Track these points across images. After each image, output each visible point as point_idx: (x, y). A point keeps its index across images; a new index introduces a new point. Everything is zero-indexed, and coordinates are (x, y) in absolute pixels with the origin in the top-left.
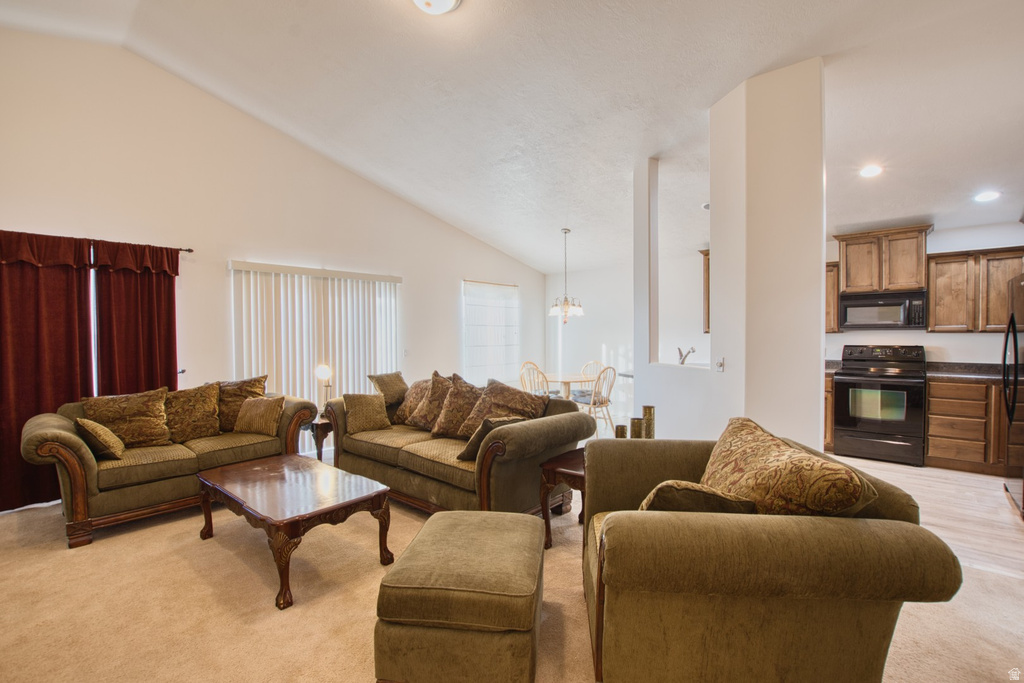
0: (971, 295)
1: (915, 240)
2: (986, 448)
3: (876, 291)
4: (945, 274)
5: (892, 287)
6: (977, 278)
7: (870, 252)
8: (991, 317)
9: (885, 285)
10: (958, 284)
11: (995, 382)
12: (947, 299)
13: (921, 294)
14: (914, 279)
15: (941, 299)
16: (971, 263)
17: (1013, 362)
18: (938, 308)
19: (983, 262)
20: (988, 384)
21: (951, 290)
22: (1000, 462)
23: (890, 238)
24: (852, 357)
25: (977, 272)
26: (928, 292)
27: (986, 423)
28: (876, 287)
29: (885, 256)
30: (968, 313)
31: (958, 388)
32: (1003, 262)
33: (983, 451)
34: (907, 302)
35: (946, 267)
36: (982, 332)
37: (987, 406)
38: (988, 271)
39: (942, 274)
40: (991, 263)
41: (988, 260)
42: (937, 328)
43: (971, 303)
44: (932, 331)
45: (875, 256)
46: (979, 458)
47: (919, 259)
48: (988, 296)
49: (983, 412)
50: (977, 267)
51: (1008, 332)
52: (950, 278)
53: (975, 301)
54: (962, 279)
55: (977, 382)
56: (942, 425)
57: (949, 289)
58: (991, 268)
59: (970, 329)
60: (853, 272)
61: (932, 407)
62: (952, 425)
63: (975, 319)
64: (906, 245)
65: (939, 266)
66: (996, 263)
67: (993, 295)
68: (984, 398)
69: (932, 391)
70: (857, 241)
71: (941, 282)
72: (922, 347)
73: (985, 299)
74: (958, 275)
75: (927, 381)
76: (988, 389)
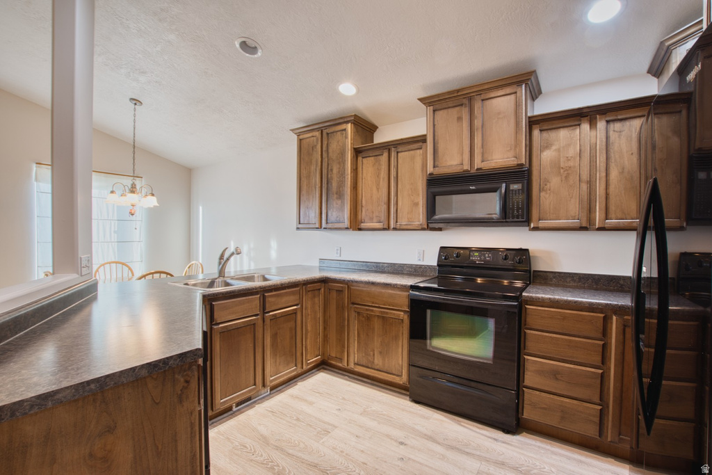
0: (585, 176)
1: (513, 97)
2: (602, 414)
3: (467, 171)
4: (551, 145)
5: (487, 165)
6: (593, 148)
7: (460, 119)
8: (612, 208)
9: (478, 164)
10: (568, 159)
11: (618, 310)
12: (555, 182)
13: (521, 174)
14: (511, 154)
15: (547, 181)
16: (585, 126)
17: (655, 275)
18: (543, 194)
19: (601, 125)
20: (608, 312)
21: (560, 168)
22: (621, 440)
23: (483, 97)
24: (447, 262)
25: (593, 141)
26: (529, 171)
27: (602, 375)
28: (466, 167)
29: (477, 123)
30: (581, 201)
31: (564, 317)
32: (627, 123)
33: (597, 420)
34: (504, 185)
35: (552, 135)
36: (600, 229)
37: (605, 348)
38: (607, 138)
39: (547, 146)
40: (612, 125)
41: (608, 122)
42: (542, 224)
43: (584, 187)
44: (536, 229)
45: (466, 124)
46: (591, 431)
47: (517, 124)
48: (607, 175)
49: (599, 358)
50: (593, 133)
51: (646, 228)
52: (558, 150)
53: (591, 183)
54: (573, 151)
55: (592, 308)
56: (541, 372)
57: (556, 166)
58: (611, 133)
59: (584, 225)
60: (441, 146)
61: (529, 344)
62: (555, 374)
63: (591, 210)
64: (502, 103)
65: (545, 134)
66: (618, 126)
67: (614, 174)
68: (600, 336)
69: (529, 320)
70: (445, 105)
71: (547, 156)
72: (527, 250)
73: (604, 179)
74: (569, 145)
75: (522, 303)
76: (606, 320)
